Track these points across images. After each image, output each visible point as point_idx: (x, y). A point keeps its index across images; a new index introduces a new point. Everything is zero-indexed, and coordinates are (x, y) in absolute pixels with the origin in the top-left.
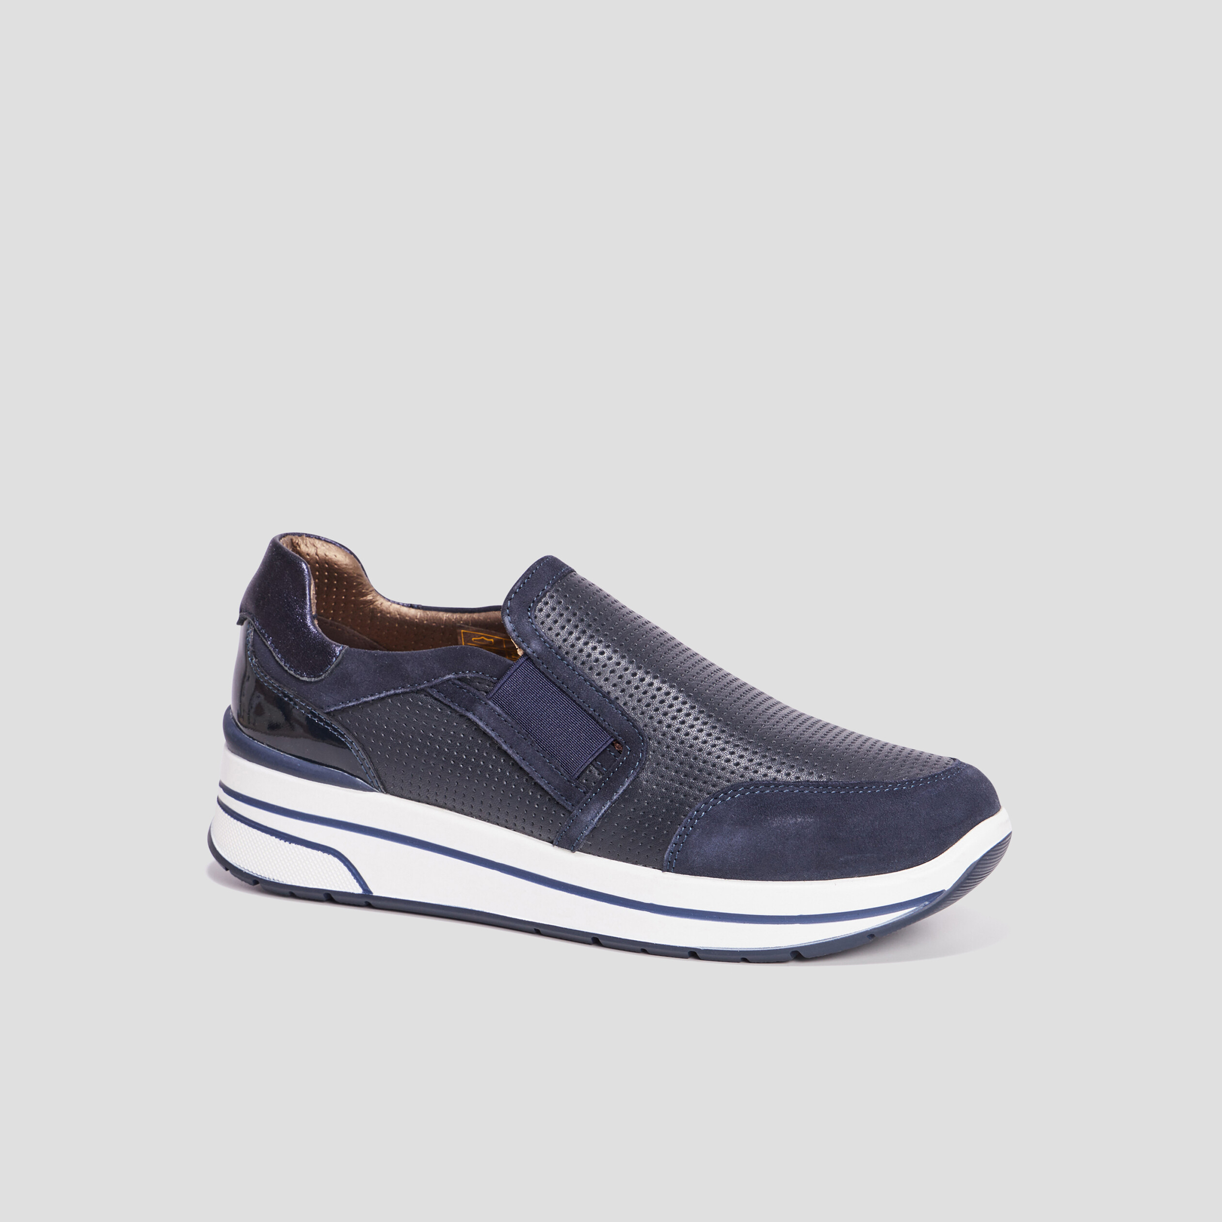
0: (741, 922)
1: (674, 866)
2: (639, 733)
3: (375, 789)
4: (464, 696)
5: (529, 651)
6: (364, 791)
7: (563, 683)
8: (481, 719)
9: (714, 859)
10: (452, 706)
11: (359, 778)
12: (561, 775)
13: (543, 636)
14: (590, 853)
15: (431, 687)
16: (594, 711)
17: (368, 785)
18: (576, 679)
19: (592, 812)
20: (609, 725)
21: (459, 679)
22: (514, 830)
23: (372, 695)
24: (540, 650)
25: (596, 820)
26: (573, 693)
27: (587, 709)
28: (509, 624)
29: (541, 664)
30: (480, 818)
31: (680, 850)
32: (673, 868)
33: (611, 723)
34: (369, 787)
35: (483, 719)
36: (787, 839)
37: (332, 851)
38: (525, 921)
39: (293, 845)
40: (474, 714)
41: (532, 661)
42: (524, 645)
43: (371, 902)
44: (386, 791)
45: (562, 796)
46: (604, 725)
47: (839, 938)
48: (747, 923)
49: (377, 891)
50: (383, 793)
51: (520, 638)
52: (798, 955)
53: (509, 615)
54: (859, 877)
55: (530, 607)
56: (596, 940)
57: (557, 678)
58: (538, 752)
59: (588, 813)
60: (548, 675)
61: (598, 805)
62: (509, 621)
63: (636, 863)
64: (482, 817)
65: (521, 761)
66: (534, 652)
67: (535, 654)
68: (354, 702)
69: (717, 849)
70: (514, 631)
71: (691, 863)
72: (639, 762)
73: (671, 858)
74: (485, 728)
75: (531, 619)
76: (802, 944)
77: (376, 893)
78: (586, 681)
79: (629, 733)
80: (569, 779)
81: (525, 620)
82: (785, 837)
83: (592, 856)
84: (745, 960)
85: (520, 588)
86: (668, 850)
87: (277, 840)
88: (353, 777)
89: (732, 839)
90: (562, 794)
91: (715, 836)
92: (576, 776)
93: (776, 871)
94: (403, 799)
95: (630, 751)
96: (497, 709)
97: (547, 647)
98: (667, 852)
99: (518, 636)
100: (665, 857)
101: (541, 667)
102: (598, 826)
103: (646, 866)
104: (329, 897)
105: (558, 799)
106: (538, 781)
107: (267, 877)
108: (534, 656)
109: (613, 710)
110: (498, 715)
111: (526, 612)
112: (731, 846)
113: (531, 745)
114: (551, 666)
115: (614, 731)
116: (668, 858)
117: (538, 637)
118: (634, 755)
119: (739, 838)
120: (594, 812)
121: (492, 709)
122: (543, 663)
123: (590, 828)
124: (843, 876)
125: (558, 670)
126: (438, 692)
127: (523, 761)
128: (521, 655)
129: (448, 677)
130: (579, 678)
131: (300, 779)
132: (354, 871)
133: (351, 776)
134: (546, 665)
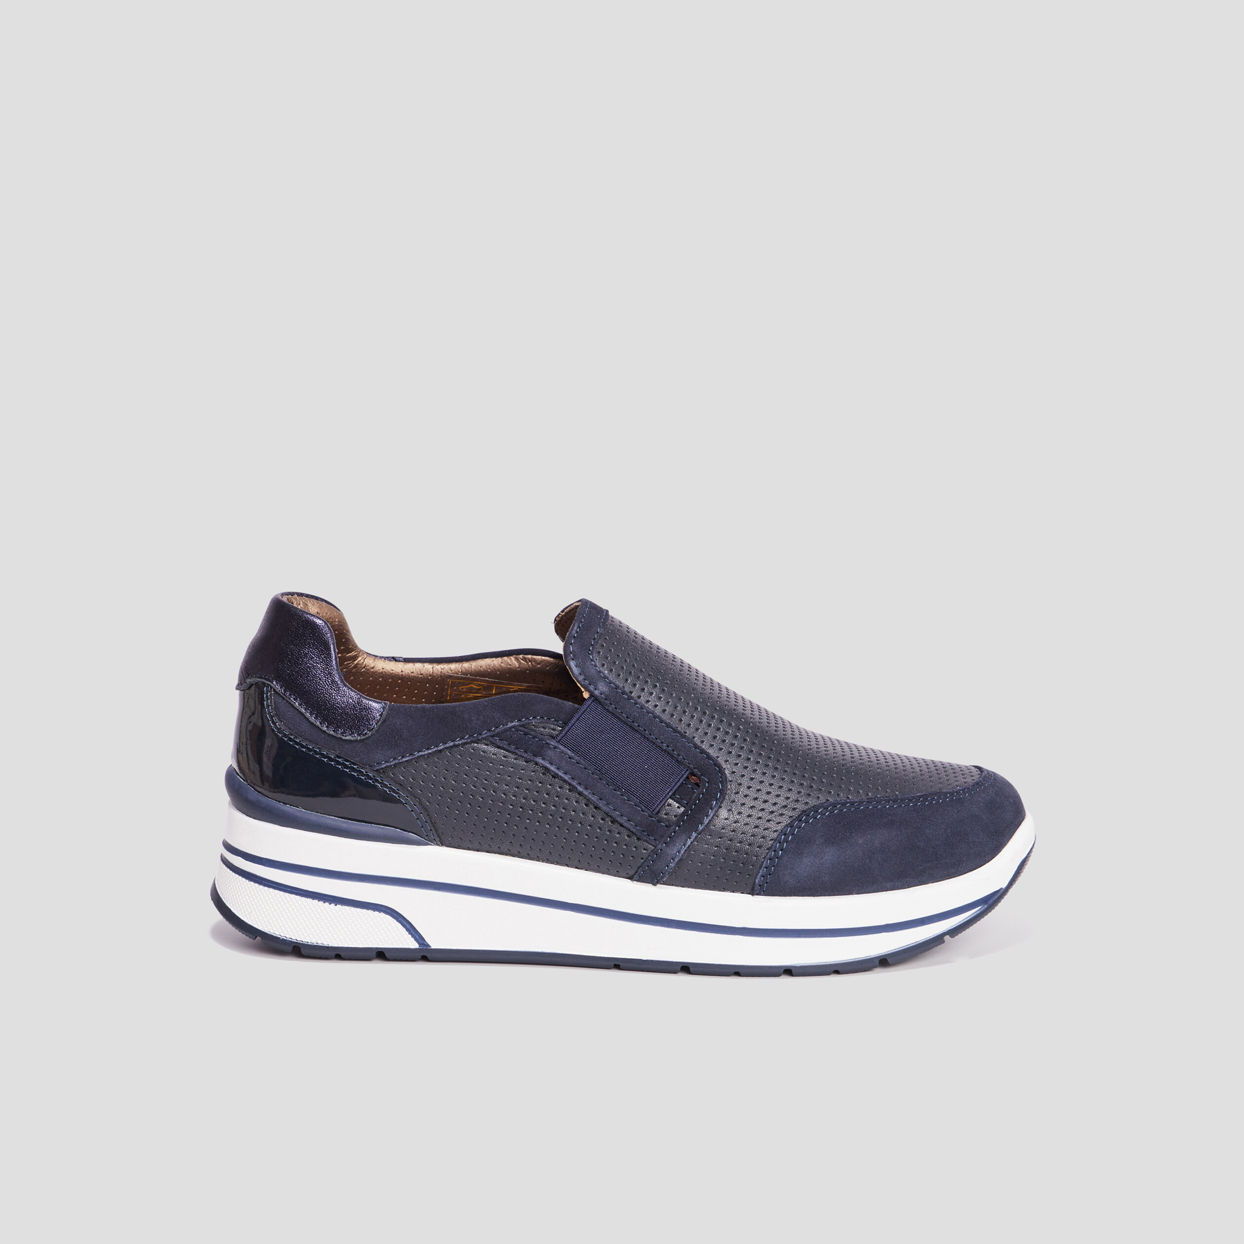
0: (833, 937)
1: (764, 889)
2: (714, 764)
3: (430, 843)
4: (530, 742)
5: (597, 693)
6: (417, 845)
7: (633, 722)
8: (552, 764)
9: (806, 879)
10: (519, 753)
11: (412, 833)
12: (642, 811)
13: (608, 677)
14: (672, 885)
15: (493, 736)
16: (668, 746)
17: (423, 839)
18: (647, 717)
19: (677, 844)
20: (683, 758)
21: (523, 726)
22: (586, 870)
23: (428, 749)
24: (607, 691)
25: (682, 852)
26: (645, 730)
27: (661, 745)
28: (575, 668)
29: (609, 705)
30: (548, 861)
31: (771, 873)
32: (764, 891)
33: (686, 757)
34: (423, 841)
35: (554, 763)
36: (873, 853)
37: (383, 909)
38: (604, 957)
39: (339, 906)
40: (543, 759)
41: (600, 703)
42: (592, 688)
43: (428, 955)
44: (442, 843)
45: (643, 831)
46: (679, 760)
47: (920, 942)
48: (839, 936)
49: (435, 944)
50: (439, 845)
51: (586, 681)
52: (884, 962)
53: (573, 659)
54: (933, 883)
55: (590, 650)
56: (686, 968)
57: (627, 717)
58: (615, 791)
59: (673, 846)
60: (618, 715)
61: (684, 837)
62: (575, 665)
63: (724, 890)
64: (550, 860)
65: (598, 801)
66: (601, 694)
67: (602, 696)
68: (408, 756)
69: (808, 868)
70: (581, 674)
71: (783, 884)
72: (720, 792)
73: (762, 882)
74: (557, 772)
75: (594, 662)
76: (889, 951)
77: (434, 946)
78: (655, 718)
79: (705, 765)
80: (651, 815)
81: (589, 663)
82: (871, 851)
83: (676, 887)
84: (837, 972)
85: (577, 632)
86: (760, 874)
87: (321, 903)
88: (406, 832)
89: (823, 858)
90: (644, 830)
91: (806, 856)
92: (656, 811)
93: (863, 884)
94: (460, 850)
95: (708, 782)
96: (569, 752)
97: (613, 688)
98: (759, 876)
99: (585, 680)
100: (757, 881)
101: (610, 708)
102: (684, 857)
103: (733, 892)
104: (382, 955)
105: (640, 834)
106: (619, 819)
107: (309, 942)
108: (602, 698)
109: (685, 744)
110: (570, 758)
111: (588, 654)
112: (822, 864)
113: (607, 784)
114: (620, 705)
115: (689, 764)
116: (759, 882)
117: (604, 679)
118: (714, 786)
119: (830, 856)
120: (680, 844)
121: (563, 752)
122: (611, 704)
123: (677, 860)
124: (920, 884)
125: (628, 710)
126: (500, 740)
127: (600, 801)
128: (587, 698)
129: (510, 725)
130: (649, 716)
131: (347, 839)
132: (408, 926)
133: (404, 832)
134: (615, 705)
